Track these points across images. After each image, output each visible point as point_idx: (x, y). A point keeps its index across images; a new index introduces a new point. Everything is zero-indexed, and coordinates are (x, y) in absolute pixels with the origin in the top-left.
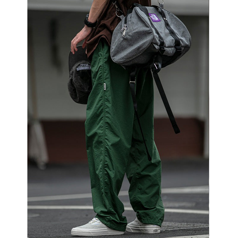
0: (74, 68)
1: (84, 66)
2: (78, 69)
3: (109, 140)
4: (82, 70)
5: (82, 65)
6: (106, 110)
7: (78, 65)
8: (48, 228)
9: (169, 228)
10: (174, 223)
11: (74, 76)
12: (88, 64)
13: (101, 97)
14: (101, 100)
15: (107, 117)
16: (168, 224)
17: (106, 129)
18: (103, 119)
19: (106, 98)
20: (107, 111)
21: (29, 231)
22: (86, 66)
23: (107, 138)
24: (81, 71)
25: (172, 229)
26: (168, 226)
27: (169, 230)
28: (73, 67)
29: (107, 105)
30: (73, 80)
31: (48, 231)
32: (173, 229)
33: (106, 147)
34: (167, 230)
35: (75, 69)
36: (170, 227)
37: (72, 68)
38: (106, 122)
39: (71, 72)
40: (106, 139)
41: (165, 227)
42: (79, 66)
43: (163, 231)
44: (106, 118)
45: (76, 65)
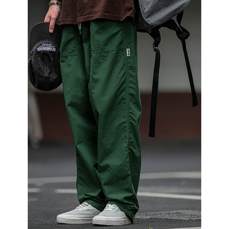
0: (34, 48)
1: (46, 46)
2: (39, 49)
3: (134, 114)
4: (43, 50)
5: (44, 45)
6: (129, 79)
7: (39, 44)
8: (51, 214)
9: (192, 217)
10: (198, 212)
11: (33, 57)
12: (51, 45)
13: (124, 65)
14: (123, 68)
15: (130, 87)
16: (191, 213)
17: (130, 101)
18: (125, 90)
19: (129, 65)
20: (131, 80)
21: (29, 218)
22: (49, 46)
23: (132, 112)
24: (42, 52)
25: (196, 219)
26: (191, 215)
27: (194, 219)
28: (34, 46)
29: (130, 73)
30: (32, 61)
31: (51, 218)
32: (198, 219)
33: (130, 122)
34: (190, 219)
35: (36, 48)
36: (194, 215)
37: (32, 48)
38: (130, 94)
39: (31, 52)
40: (130, 113)
41: (188, 216)
42: (41, 46)
43: (186, 220)
44: (130, 89)
45: (37, 45)
